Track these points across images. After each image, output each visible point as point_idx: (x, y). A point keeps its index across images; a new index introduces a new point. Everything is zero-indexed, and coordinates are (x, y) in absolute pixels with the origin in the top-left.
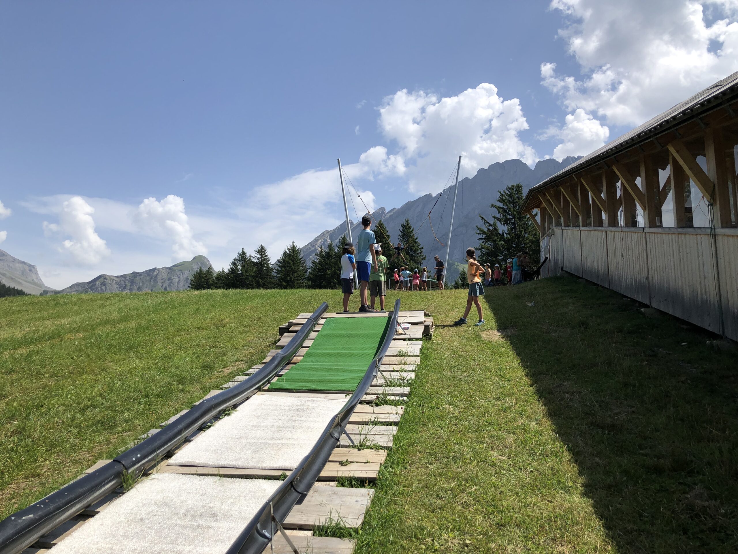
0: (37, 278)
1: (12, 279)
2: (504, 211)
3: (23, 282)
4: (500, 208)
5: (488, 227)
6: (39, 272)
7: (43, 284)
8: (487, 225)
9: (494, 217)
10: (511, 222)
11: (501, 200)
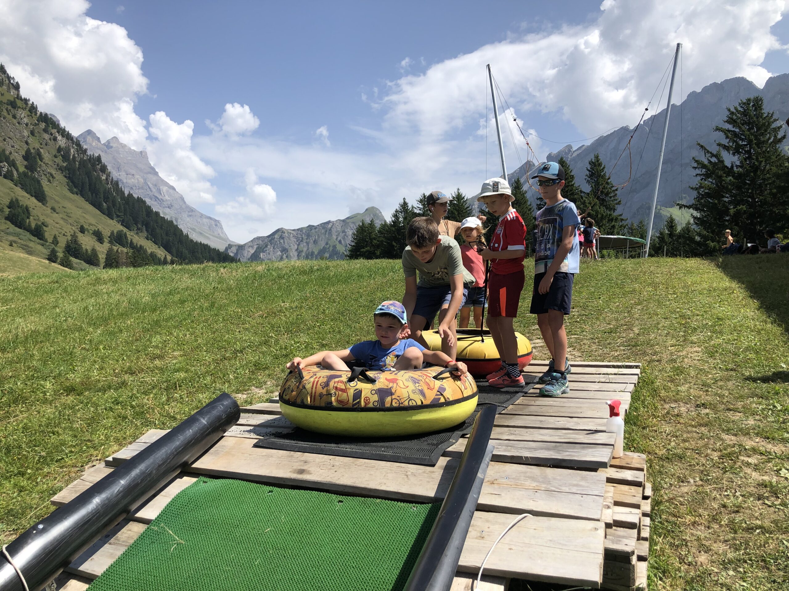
0: (222, 233)
1: (201, 233)
2: (735, 134)
3: (211, 237)
4: (729, 131)
5: (710, 159)
6: (223, 227)
7: (228, 238)
8: (708, 155)
9: (719, 145)
10: (745, 151)
11: (731, 121)
